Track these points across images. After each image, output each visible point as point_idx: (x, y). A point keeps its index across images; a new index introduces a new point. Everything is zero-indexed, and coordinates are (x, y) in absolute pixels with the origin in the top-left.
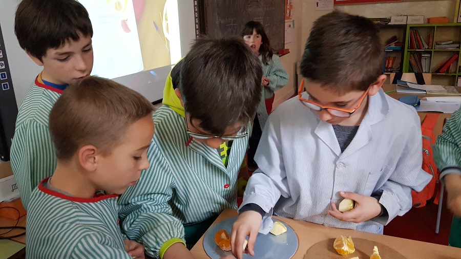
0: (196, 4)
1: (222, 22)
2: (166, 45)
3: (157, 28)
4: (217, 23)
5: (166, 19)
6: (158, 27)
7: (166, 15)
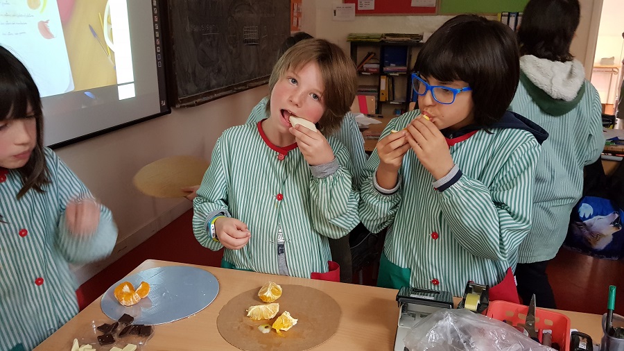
0: (155, 4)
1: (196, 30)
2: (110, 58)
3: (95, 34)
4: (188, 30)
5: (109, 23)
6: (97, 33)
7: (109, 16)
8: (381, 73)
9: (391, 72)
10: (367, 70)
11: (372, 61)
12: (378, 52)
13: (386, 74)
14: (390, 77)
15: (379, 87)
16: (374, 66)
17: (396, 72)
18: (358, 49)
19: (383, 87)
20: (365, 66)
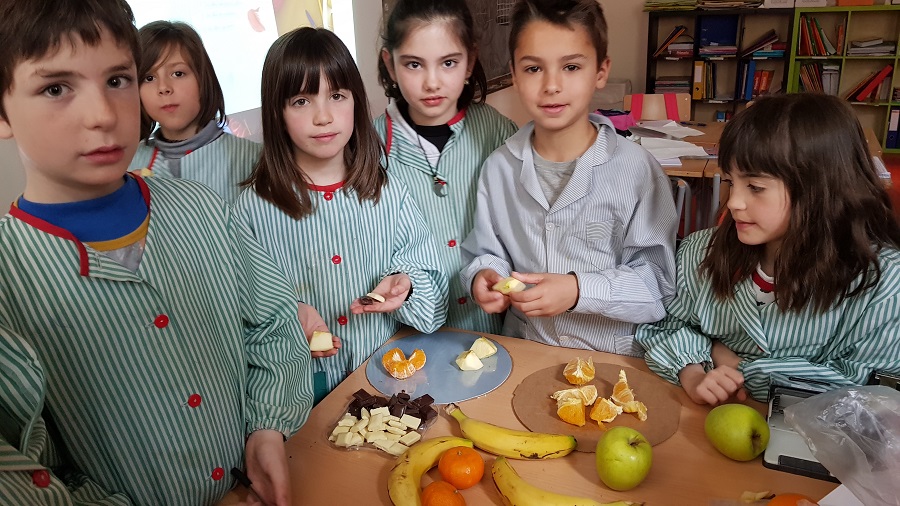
3: (312, 22)
5: (330, 6)
6: (314, 21)
8: (695, 56)
9: (712, 55)
10: (674, 54)
11: (681, 40)
12: (691, 25)
13: (704, 59)
14: (709, 62)
15: (692, 78)
16: (684, 47)
17: (719, 55)
18: (660, 23)
19: (698, 78)
20: (671, 47)
